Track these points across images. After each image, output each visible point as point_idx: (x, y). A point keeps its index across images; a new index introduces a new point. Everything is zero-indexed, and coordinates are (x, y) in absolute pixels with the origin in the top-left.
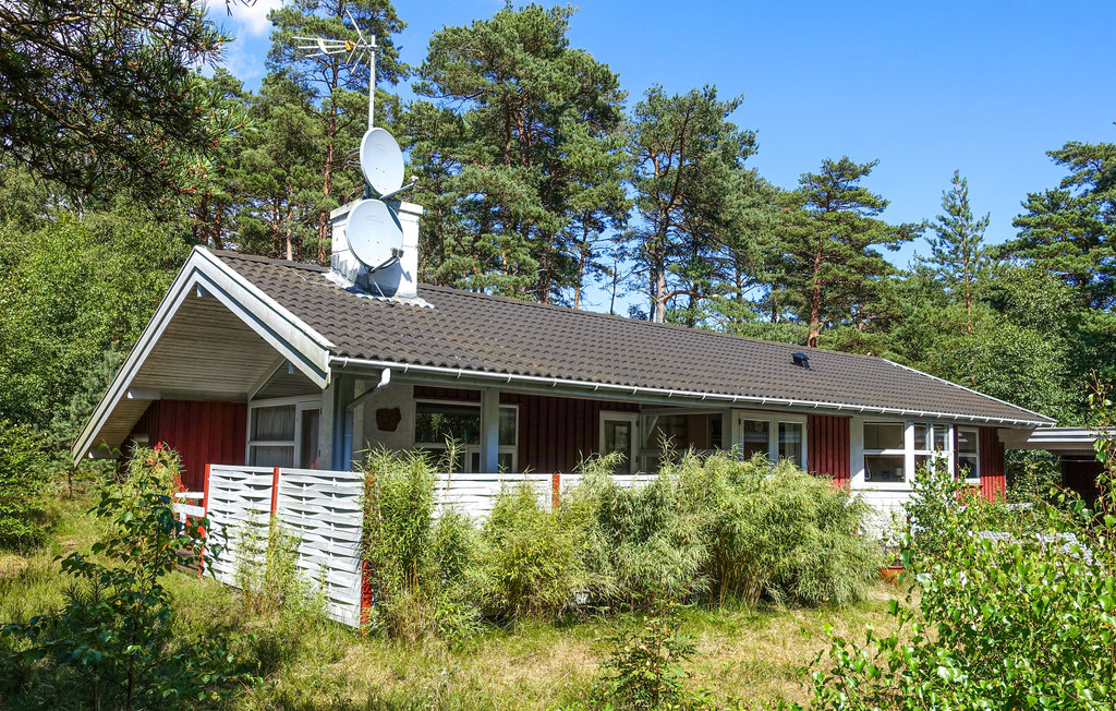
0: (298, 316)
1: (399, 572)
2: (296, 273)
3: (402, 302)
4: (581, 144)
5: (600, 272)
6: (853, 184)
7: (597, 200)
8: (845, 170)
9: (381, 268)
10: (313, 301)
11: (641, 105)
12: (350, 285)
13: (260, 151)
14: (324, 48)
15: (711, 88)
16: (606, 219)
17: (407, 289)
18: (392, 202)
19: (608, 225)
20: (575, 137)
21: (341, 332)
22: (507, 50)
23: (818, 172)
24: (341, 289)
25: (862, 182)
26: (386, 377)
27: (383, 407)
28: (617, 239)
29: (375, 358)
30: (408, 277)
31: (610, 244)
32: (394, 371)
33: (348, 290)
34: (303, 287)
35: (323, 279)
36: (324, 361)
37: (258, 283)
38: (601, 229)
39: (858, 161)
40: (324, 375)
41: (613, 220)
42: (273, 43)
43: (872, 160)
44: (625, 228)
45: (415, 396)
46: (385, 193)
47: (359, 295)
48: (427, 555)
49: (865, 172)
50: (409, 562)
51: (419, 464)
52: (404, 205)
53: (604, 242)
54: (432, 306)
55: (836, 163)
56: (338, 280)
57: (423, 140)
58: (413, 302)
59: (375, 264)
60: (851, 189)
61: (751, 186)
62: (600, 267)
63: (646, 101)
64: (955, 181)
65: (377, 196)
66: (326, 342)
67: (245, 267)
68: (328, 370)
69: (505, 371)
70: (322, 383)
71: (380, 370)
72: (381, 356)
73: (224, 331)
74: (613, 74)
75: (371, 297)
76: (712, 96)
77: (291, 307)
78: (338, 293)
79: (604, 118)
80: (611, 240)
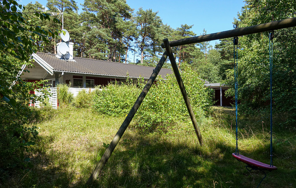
0: (49, 64)
1: (62, 101)
2: (50, 55)
3: (70, 61)
4: (121, 22)
5: (133, 50)
6: (188, 30)
7: (130, 34)
8: (186, 27)
9: (65, 55)
10: (52, 61)
11: (138, 12)
12: (61, 58)
13: (45, 26)
14: (53, 14)
15: (151, 9)
16: (133, 38)
17: (71, 58)
18: (67, 43)
19: (134, 39)
20: (119, 21)
21: (56, 66)
22: (102, 2)
23: (180, 27)
24: (58, 58)
25: (190, 30)
26: (63, 74)
27: (67, 79)
28: (136, 43)
29: (61, 70)
30: (71, 56)
31: (134, 44)
32: (64, 73)
33: (60, 59)
34: (51, 58)
35: (55, 57)
36: (52, 71)
37: (42, 58)
38: (132, 40)
39: (189, 25)
40: (52, 73)
41: (135, 38)
42: (48, 1)
43: (192, 25)
44: (137, 40)
45: (73, 78)
46: (66, 41)
47: (62, 60)
48: (66, 98)
49: (191, 27)
50: (64, 99)
51: (65, 86)
52: (70, 43)
53: (132, 43)
54: (76, 61)
55: (184, 25)
56: (58, 57)
57: (85, 21)
58: (72, 61)
59: (64, 54)
60: (188, 31)
61: (168, 30)
62: (132, 49)
63: (139, 11)
64: (204, 31)
65: (64, 42)
66: (52, 68)
67: (40, 55)
68: (53, 72)
69: (84, 73)
70: (52, 75)
71: (62, 72)
72: (62, 70)
73: (37, 66)
74: (128, 6)
75: (64, 60)
76: (151, 11)
77: (47, 62)
78: (57, 59)
79: (128, 16)
80: (134, 43)
